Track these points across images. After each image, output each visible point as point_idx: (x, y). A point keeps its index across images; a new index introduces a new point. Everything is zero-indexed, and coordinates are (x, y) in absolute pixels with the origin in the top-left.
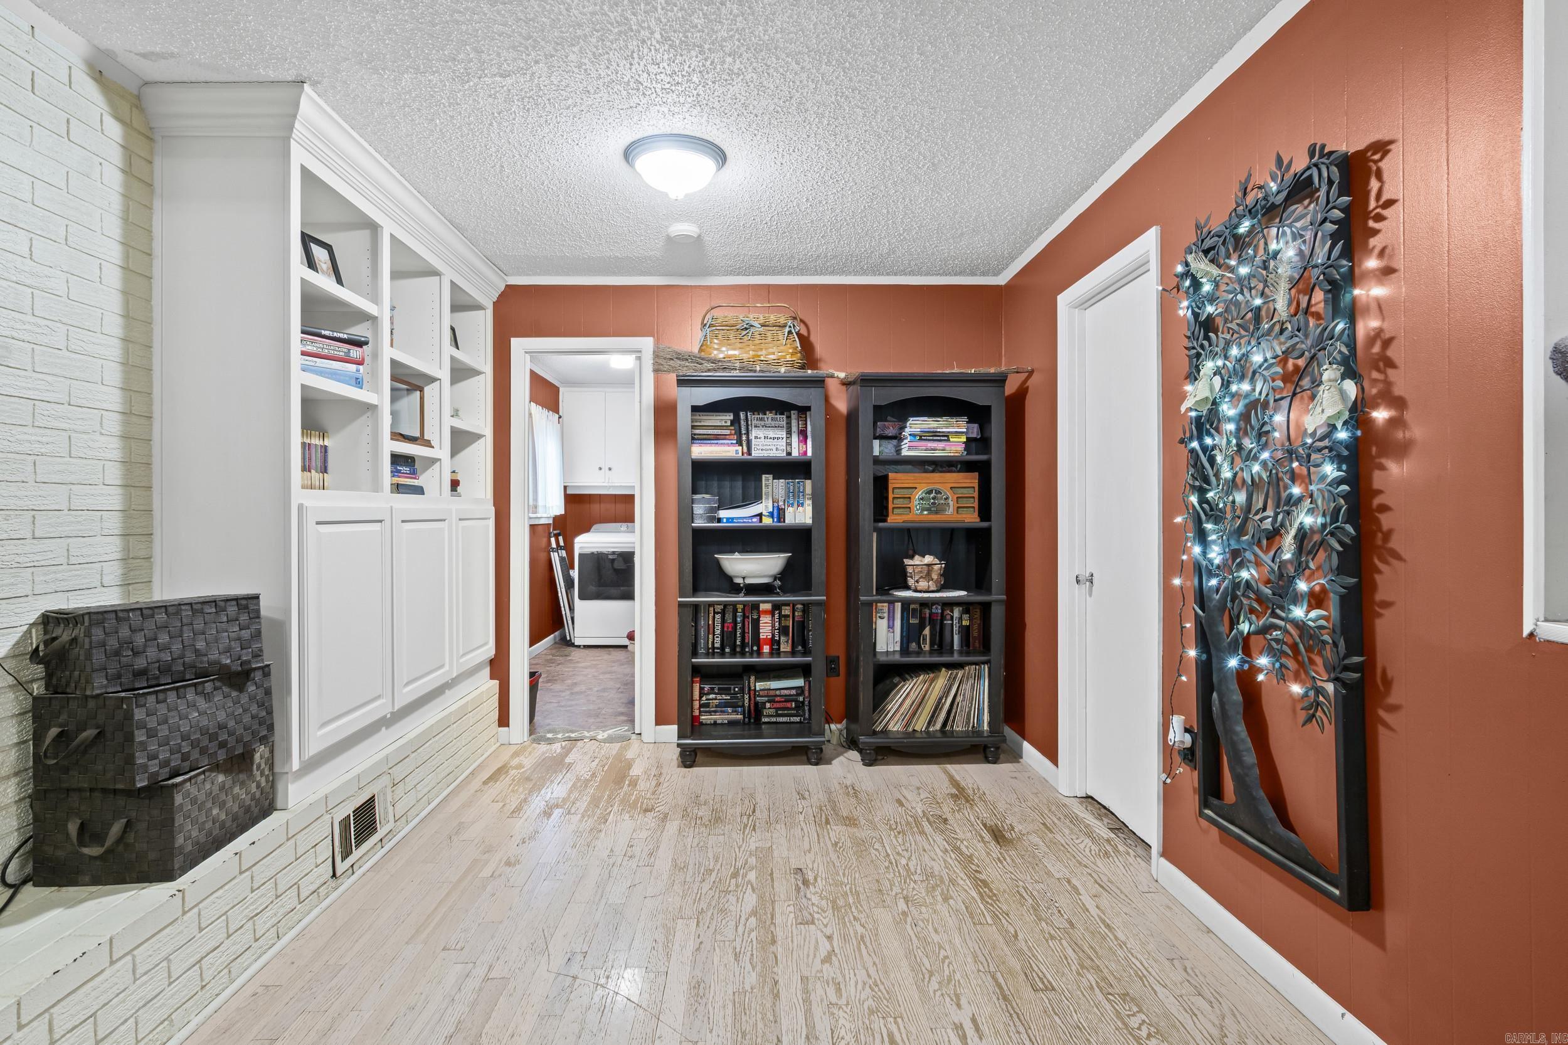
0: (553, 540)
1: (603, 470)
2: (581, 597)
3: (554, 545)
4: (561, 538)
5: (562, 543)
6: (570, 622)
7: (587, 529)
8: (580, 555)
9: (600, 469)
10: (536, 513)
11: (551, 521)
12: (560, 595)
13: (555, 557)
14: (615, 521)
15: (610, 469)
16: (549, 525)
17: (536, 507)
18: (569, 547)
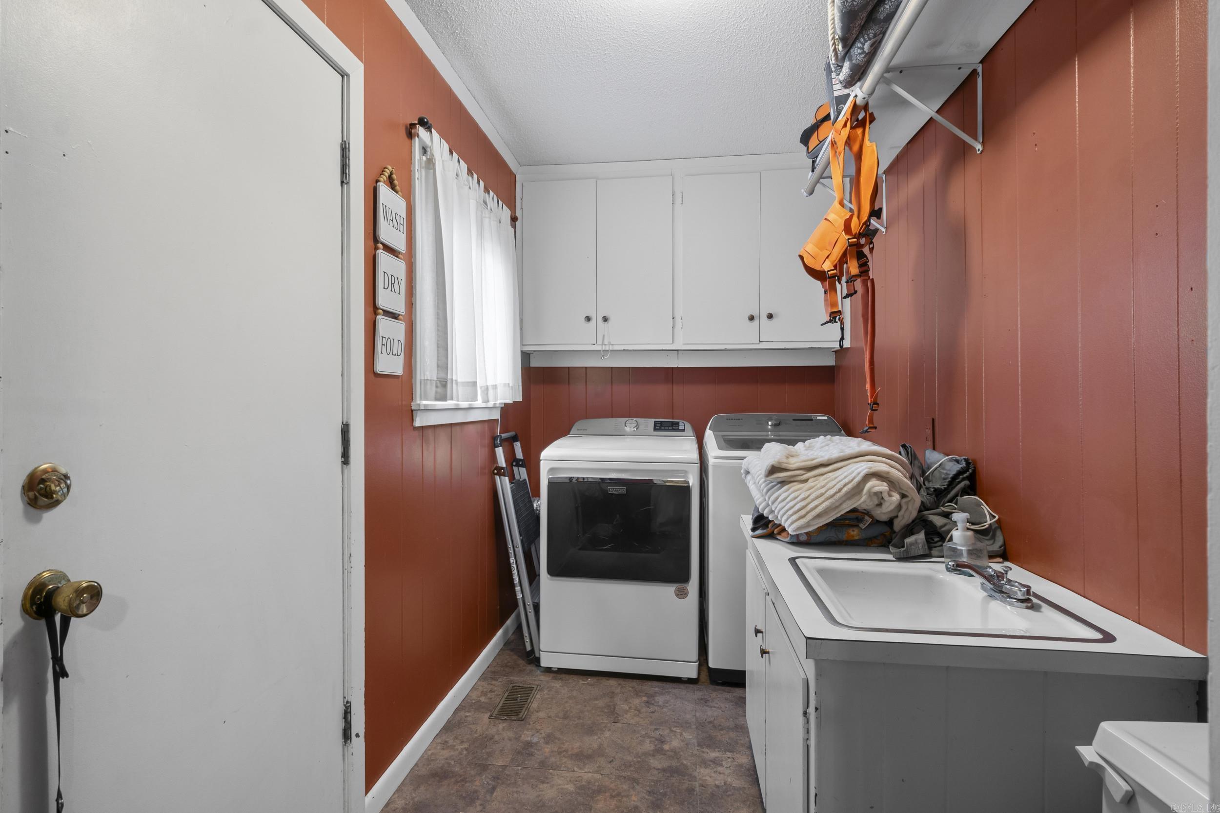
0: (500, 452)
1: (593, 322)
2: (556, 571)
3: (502, 462)
4: (518, 446)
5: (519, 455)
6: (532, 615)
7: (562, 431)
8: (552, 485)
9: (588, 319)
10: (444, 398)
11: (496, 415)
12: (512, 560)
13: (504, 485)
14: (612, 415)
15: (605, 319)
16: (495, 421)
17: (443, 383)
18: (531, 463)
